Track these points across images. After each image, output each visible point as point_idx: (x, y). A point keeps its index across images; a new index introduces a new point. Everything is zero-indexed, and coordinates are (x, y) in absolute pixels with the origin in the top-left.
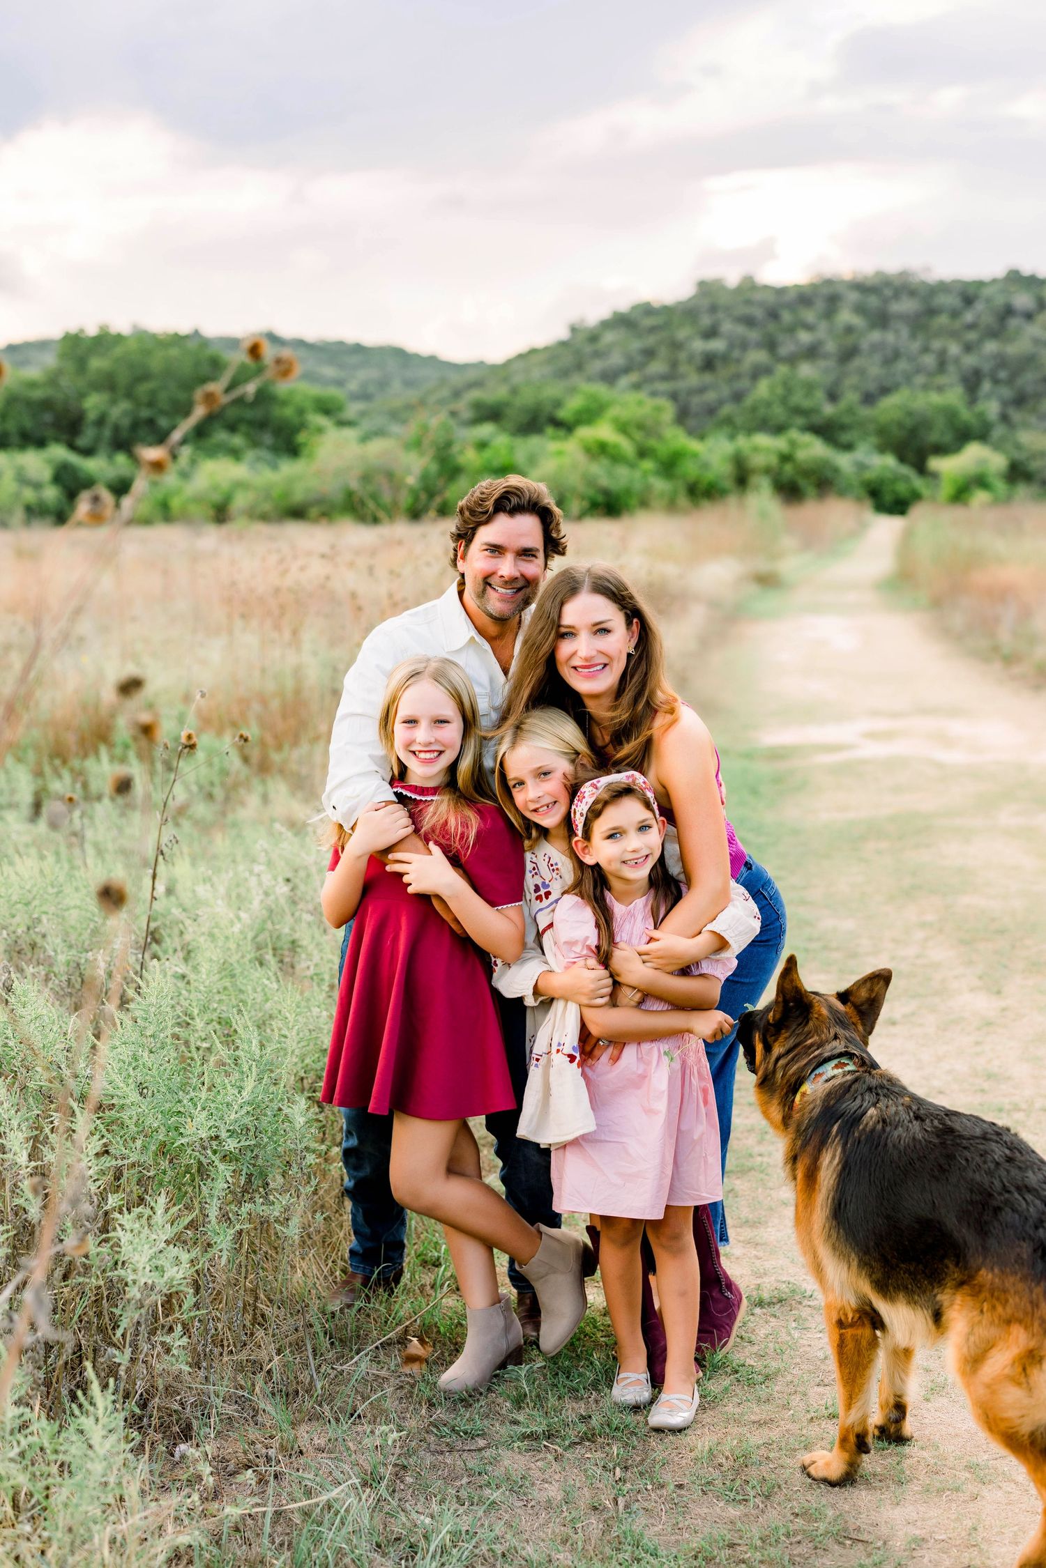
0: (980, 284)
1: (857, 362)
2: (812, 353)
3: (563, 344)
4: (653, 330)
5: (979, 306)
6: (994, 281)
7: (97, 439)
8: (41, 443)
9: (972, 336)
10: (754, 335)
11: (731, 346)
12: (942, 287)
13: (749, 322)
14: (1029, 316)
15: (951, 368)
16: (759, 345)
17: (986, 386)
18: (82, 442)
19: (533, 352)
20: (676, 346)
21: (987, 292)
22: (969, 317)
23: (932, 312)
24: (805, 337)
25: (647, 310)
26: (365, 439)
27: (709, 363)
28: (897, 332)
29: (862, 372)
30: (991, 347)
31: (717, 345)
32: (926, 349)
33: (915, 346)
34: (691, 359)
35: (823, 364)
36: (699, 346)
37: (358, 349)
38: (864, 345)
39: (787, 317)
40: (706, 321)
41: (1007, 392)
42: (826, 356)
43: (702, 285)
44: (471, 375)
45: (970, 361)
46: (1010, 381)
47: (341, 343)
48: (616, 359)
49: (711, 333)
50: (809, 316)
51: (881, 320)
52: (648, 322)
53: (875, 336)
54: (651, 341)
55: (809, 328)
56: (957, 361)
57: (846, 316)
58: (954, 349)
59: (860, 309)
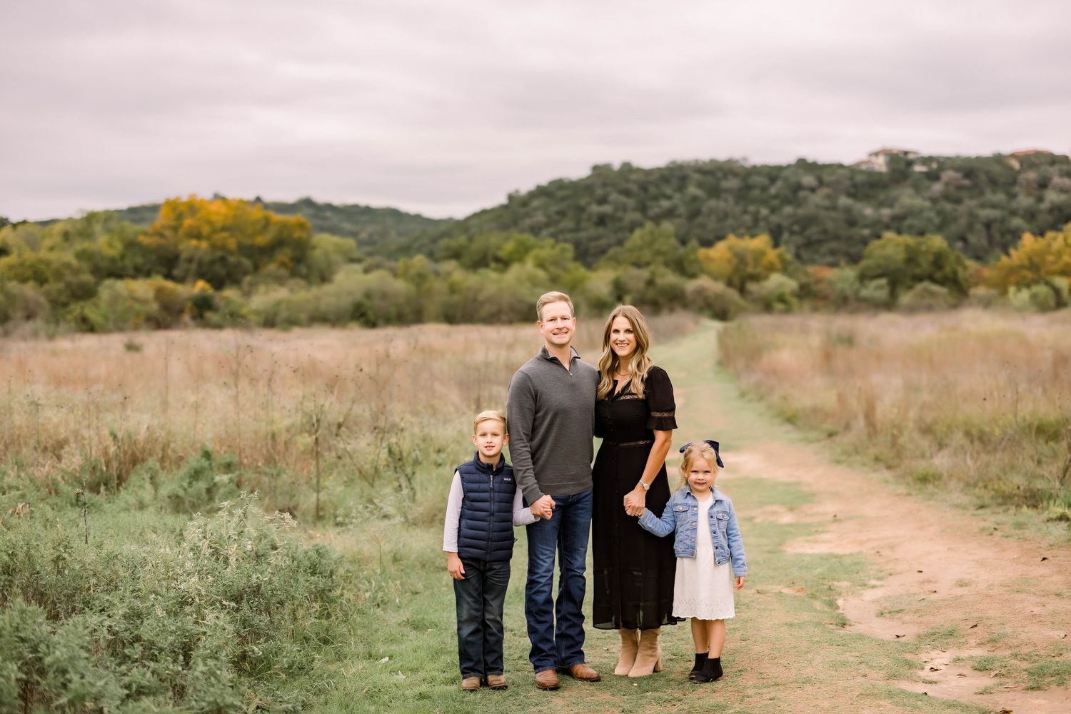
0: (780, 168)
1: (700, 219)
2: (670, 214)
3: (503, 207)
4: (563, 199)
5: (779, 184)
6: (789, 166)
7: (187, 271)
8: (148, 274)
9: (776, 203)
10: (631, 202)
11: (617, 209)
12: (755, 170)
13: (627, 193)
14: (813, 190)
15: (762, 224)
16: (635, 209)
17: (786, 236)
18: (176, 272)
19: (484, 212)
20: (581, 209)
21: (786, 173)
22: (773, 191)
23: (748, 187)
24: (665, 204)
25: (559, 185)
26: (366, 271)
27: (602, 221)
28: (726, 200)
29: (703, 226)
30: (788, 210)
31: (607, 209)
32: (745, 212)
33: (738, 209)
34: (589, 219)
35: (677, 221)
36: (595, 209)
37: (367, 210)
38: (705, 209)
39: (652, 190)
40: (600, 192)
41: (799, 240)
42: (679, 216)
43: (596, 168)
44: (443, 228)
45: (775, 219)
46: (801, 233)
47: (356, 206)
48: (540, 218)
49: (602, 201)
50: (668, 191)
51: (715, 192)
52: (560, 193)
53: (712, 203)
54: (562, 206)
55: (668, 198)
56: (766, 219)
57: (692, 190)
58: (764, 211)
59: (700, 185)
